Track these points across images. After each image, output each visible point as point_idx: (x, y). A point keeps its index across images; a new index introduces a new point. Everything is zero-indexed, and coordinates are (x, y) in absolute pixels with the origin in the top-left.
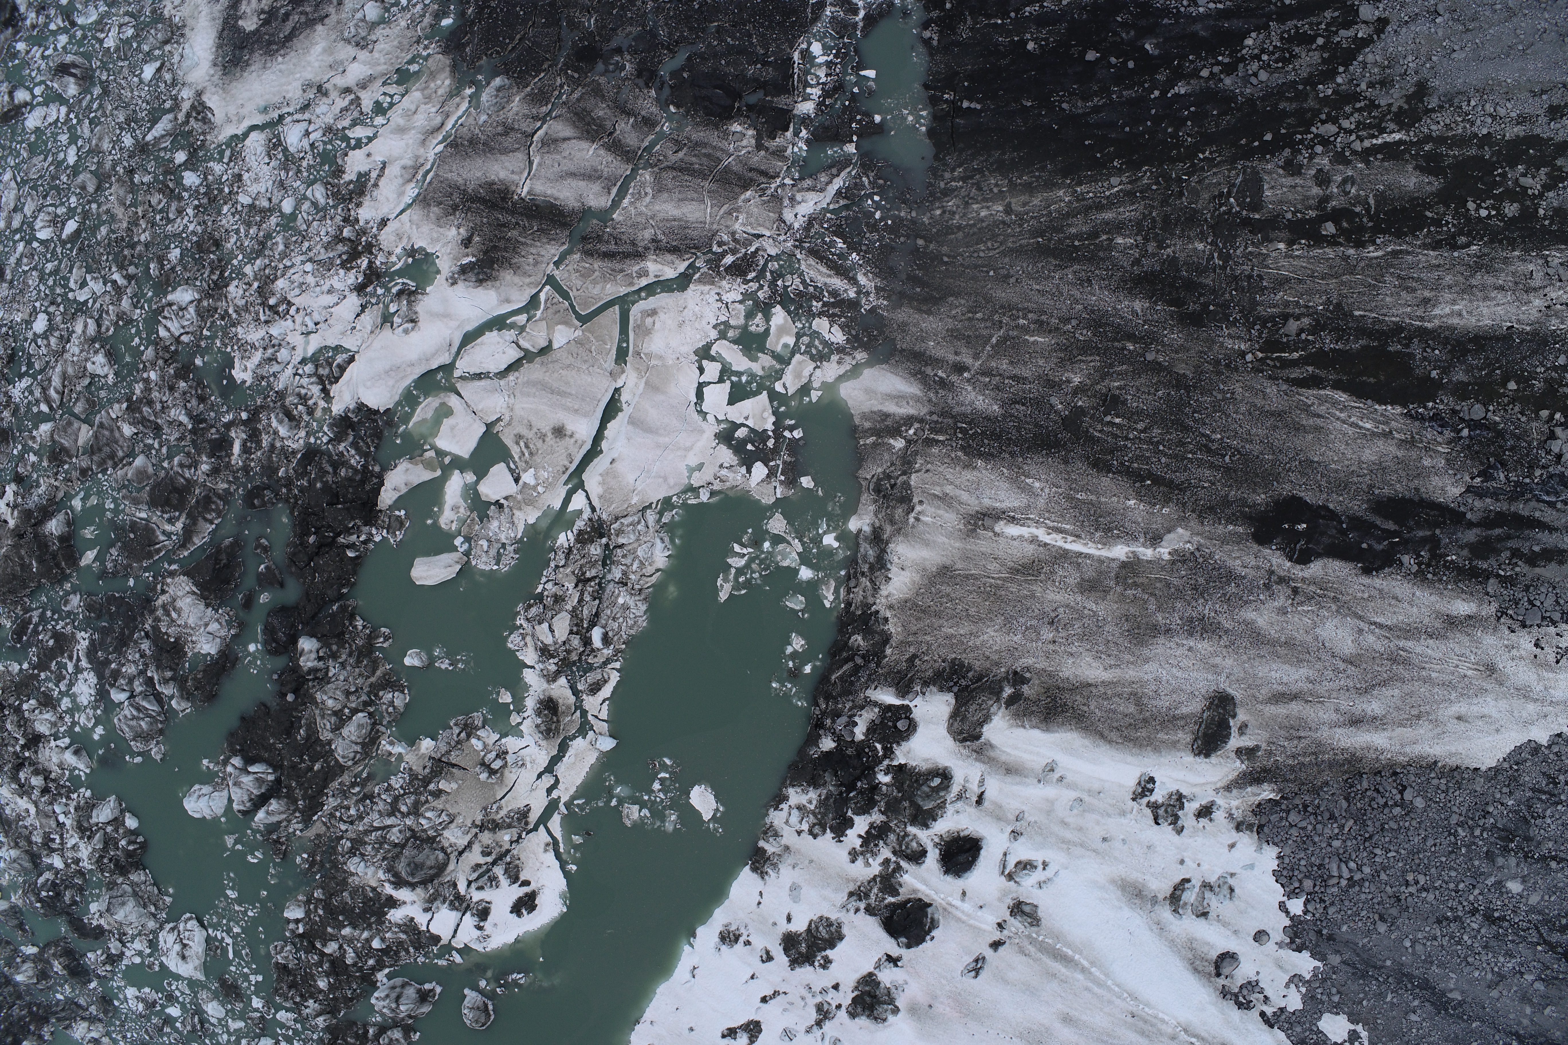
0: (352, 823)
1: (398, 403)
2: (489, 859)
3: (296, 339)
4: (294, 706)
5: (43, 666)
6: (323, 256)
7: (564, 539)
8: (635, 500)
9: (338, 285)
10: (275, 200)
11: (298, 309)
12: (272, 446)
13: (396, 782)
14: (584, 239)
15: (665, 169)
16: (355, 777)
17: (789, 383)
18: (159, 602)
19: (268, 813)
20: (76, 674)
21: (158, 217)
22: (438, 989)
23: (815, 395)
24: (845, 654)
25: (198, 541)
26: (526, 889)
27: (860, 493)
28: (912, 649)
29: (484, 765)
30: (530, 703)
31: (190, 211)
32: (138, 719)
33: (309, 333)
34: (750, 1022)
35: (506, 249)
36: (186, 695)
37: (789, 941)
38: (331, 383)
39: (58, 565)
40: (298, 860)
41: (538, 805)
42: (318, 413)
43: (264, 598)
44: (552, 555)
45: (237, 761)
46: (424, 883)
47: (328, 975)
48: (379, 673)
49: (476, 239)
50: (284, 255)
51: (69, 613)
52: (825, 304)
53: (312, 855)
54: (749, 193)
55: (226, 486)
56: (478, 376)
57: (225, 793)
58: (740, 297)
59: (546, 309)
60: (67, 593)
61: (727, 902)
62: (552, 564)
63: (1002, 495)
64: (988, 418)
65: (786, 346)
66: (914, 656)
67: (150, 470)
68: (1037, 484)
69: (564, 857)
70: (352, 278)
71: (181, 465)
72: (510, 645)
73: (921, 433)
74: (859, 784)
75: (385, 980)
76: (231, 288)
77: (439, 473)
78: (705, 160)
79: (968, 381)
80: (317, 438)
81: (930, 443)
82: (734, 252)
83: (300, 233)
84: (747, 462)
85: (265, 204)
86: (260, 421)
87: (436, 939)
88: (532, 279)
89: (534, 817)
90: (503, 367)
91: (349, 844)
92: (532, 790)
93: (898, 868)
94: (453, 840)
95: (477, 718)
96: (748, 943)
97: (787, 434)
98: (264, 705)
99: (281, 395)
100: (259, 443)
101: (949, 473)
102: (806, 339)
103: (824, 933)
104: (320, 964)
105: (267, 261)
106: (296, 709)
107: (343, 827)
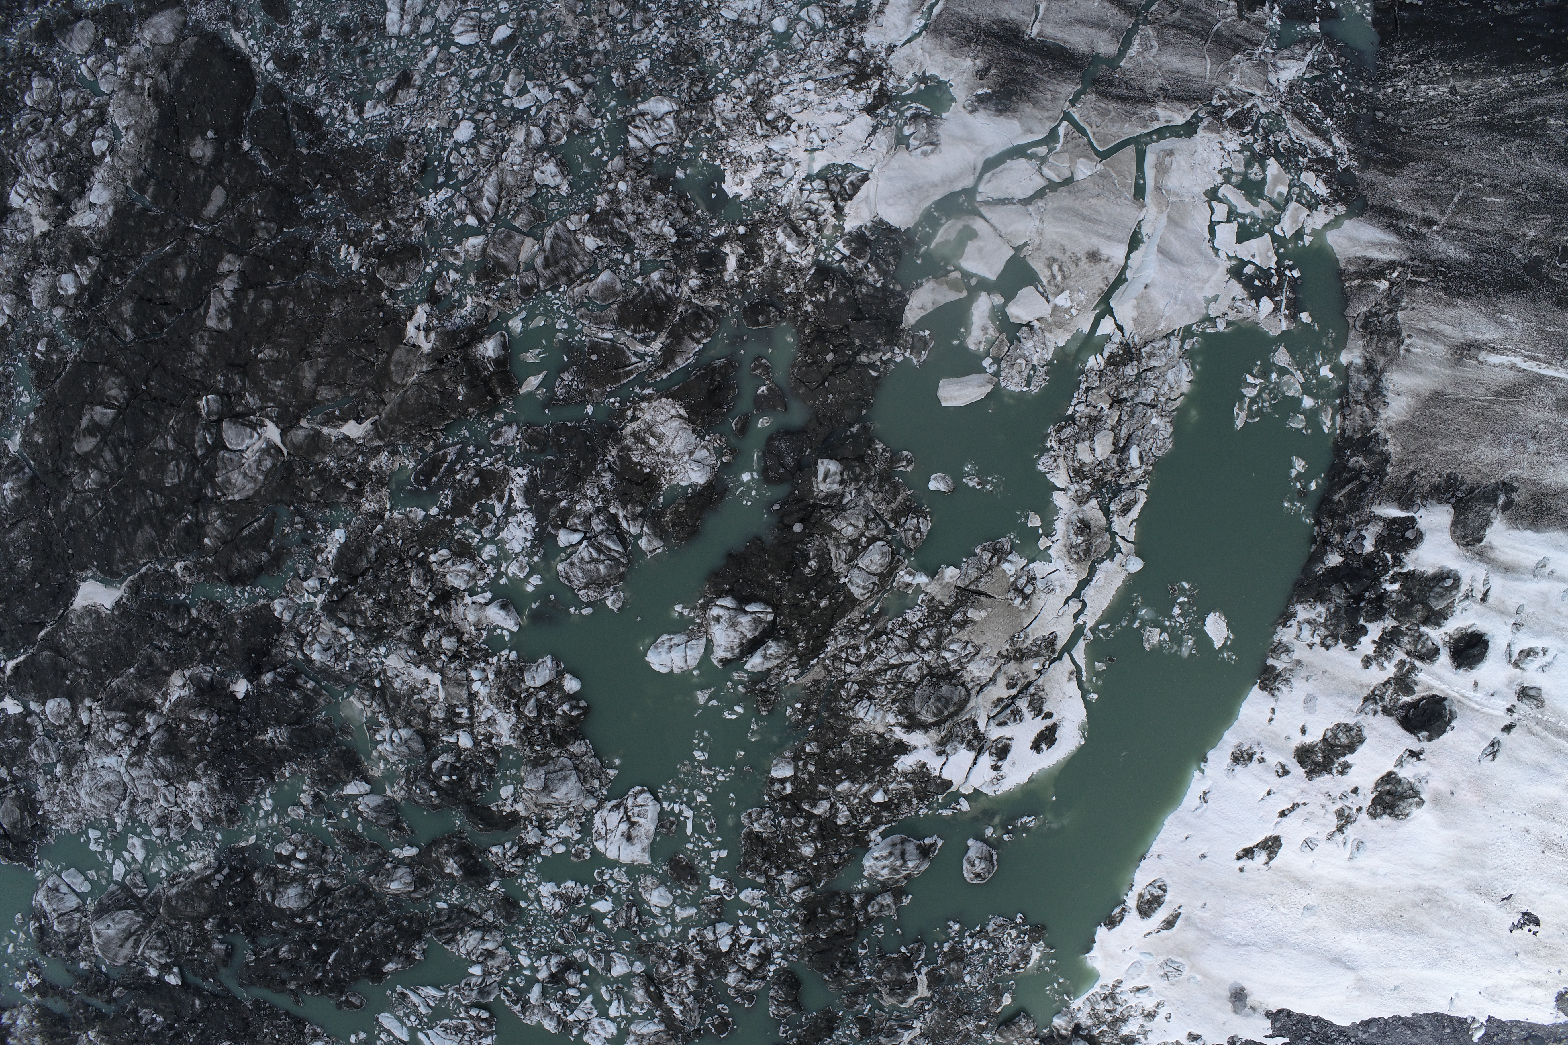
0: (858, 665)
1: (918, 224)
2: (1014, 692)
3: (800, 155)
4: (801, 538)
5: (459, 509)
6: (826, 75)
7: (1094, 362)
8: (1162, 326)
9: (846, 104)
10: (764, 18)
11: (800, 127)
12: (777, 262)
13: (913, 616)
14: (1096, 81)
15: (1167, 25)
16: (865, 613)
17: (1286, 227)
18: (628, 430)
19: (765, 657)
20: (506, 517)
21: (620, 27)
22: (940, 843)
23: (1307, 240)
24: (1346, 475)
25: (681, 363)
26: (1048, 722)
27: (1348, 330)
28: (1411, 467)
29: (1016, 589)
30: (1060, 526)
31: (659, 22)
32: (597, 561)
33: (813, 150)
34: (1266, 840)
35: (1024, 83)
36: (659, 532)
37: (1304, 754)
38: (845, 200)
39: (491, 392)
40: (789, 710)
41: (1064, 631)
42: (827, 232)
43: (763, 422)
44: (1083, 378)
45: (728, 602)
46: (937, 724)
47: (814, 839)
48: (900, 498)
49: (994, 71)
50: (778, 73)
51: (500, 448)
52: (1310, 160)
53: (807, 704)
54: (1237, 56)
55: (716, 303)
56: (1003, 202)
57: (703, 641)
58: (1239, 148)
59: (1066, 142)
60: (499, 425)
61: (1236, 723)
62: (1083, 386)
63: (1483, 328)
64: (1462, 264)
65: (1280, 194)
66: (1413, 473)
67: (619, 287)
68: (1511, 320)
69: (1086, 686)
70: (863, 98)
71: (663, 280)
72: (1041, 468)
73: (1403, 275)
74: (1367, 595)
75: (879, 839)
76: (719, 101)
77: (965, 294)
78: (1198, 22)
79: (1438, 233)
80: (827, 256)
81: (1412, 284)
82: (1233, 106)
83: (796, 52)
84: (1256, 295)
85: (755, 21)
86: (761, 236)
87: (949, 784)
88: (1051, 114)
89: (1060, 644)
90: (1031, 193)
91: (856, 687)
92: (1058, 617)
93: (1413, 668)
94: (976, 673)
95: (1005, 542)
96: (1262, 760)
97: (1287, 272)
98: (759, 539)
99: (784, 211)
100: (759, 260)
101: (1433, 310)
102: (1296, 190)
103: (1344, 740)
104: (805, 828)
105: (761, 76)
106: (801, 541)
107: (849, 669)
